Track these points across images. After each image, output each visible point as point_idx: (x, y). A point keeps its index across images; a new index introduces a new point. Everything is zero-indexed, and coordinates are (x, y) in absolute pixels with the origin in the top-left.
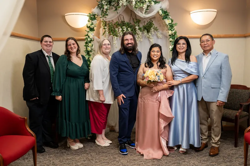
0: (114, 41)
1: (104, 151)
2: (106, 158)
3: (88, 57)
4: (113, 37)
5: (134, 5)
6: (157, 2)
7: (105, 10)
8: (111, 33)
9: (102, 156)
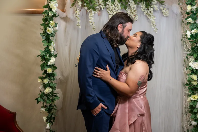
3: (47, 44)
4: (88, 11)
8: (85, 4)
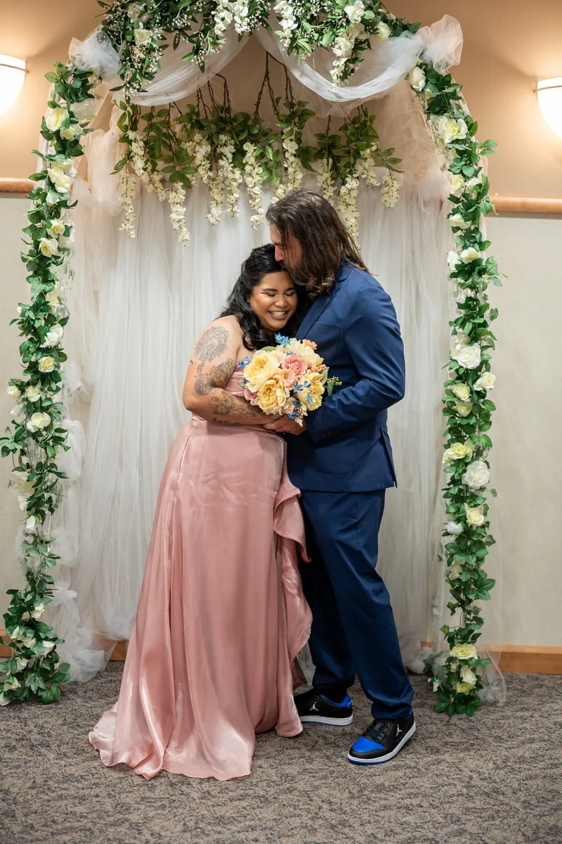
0: (173, 209)
1: (74, 769)
2: (80, 809)
3: (42, 287)
5: (288, 33)
6: (405, 28)
7: (138, 54)
9: (60, 797)
